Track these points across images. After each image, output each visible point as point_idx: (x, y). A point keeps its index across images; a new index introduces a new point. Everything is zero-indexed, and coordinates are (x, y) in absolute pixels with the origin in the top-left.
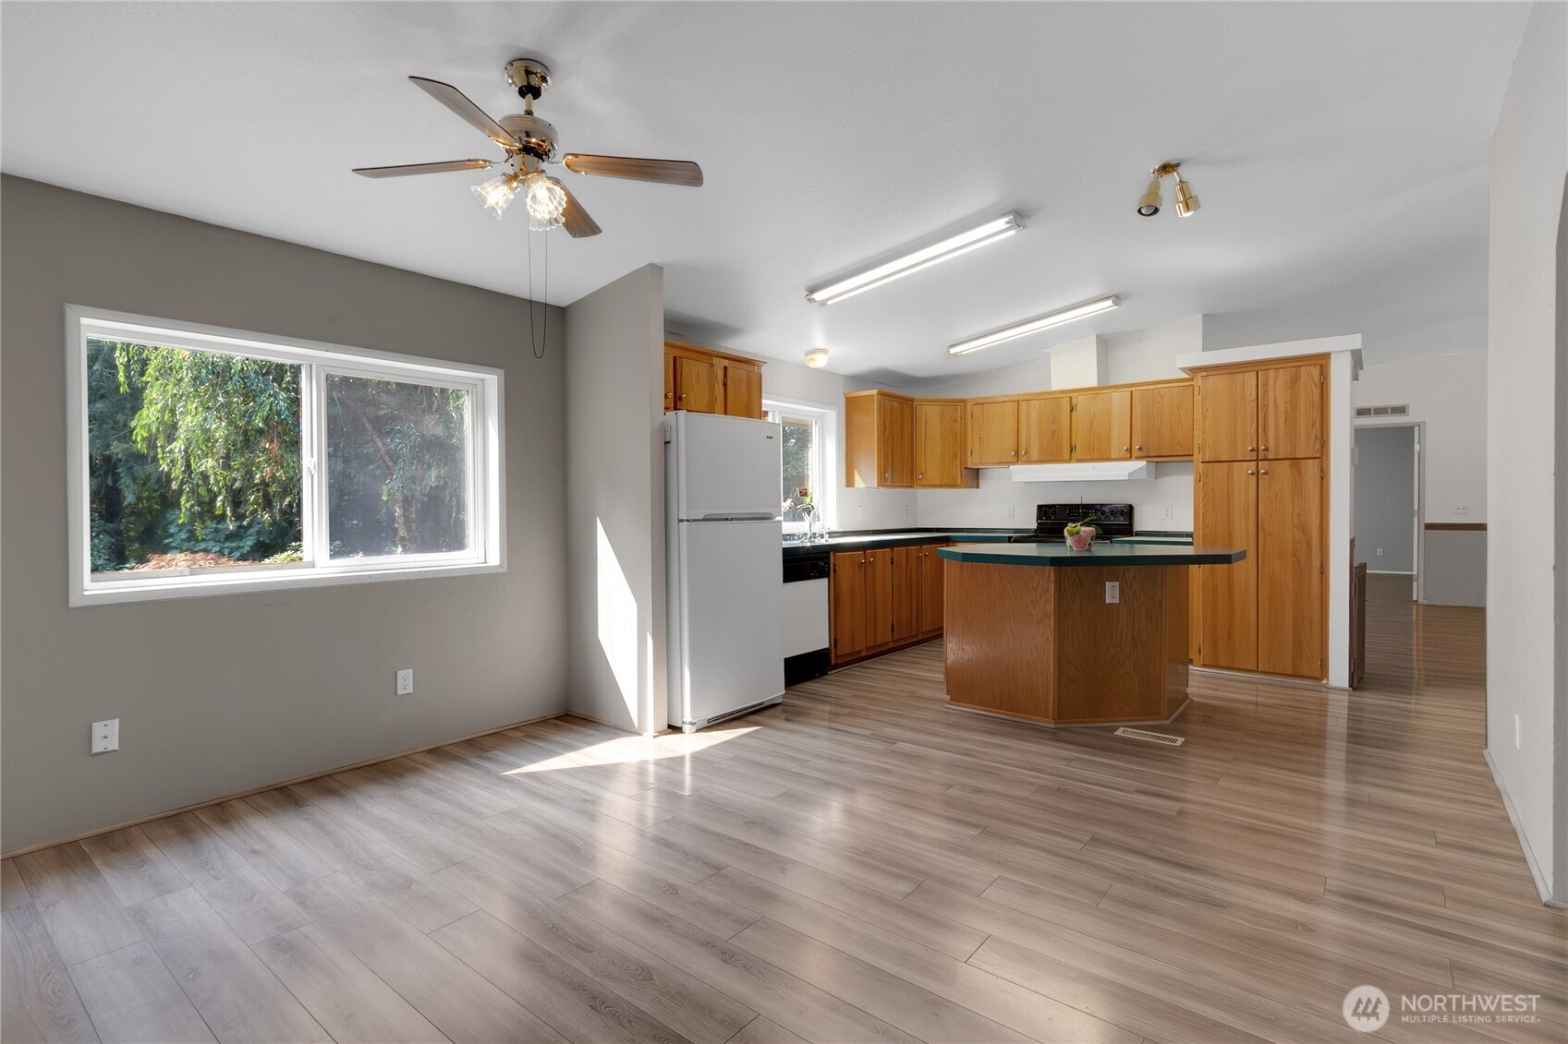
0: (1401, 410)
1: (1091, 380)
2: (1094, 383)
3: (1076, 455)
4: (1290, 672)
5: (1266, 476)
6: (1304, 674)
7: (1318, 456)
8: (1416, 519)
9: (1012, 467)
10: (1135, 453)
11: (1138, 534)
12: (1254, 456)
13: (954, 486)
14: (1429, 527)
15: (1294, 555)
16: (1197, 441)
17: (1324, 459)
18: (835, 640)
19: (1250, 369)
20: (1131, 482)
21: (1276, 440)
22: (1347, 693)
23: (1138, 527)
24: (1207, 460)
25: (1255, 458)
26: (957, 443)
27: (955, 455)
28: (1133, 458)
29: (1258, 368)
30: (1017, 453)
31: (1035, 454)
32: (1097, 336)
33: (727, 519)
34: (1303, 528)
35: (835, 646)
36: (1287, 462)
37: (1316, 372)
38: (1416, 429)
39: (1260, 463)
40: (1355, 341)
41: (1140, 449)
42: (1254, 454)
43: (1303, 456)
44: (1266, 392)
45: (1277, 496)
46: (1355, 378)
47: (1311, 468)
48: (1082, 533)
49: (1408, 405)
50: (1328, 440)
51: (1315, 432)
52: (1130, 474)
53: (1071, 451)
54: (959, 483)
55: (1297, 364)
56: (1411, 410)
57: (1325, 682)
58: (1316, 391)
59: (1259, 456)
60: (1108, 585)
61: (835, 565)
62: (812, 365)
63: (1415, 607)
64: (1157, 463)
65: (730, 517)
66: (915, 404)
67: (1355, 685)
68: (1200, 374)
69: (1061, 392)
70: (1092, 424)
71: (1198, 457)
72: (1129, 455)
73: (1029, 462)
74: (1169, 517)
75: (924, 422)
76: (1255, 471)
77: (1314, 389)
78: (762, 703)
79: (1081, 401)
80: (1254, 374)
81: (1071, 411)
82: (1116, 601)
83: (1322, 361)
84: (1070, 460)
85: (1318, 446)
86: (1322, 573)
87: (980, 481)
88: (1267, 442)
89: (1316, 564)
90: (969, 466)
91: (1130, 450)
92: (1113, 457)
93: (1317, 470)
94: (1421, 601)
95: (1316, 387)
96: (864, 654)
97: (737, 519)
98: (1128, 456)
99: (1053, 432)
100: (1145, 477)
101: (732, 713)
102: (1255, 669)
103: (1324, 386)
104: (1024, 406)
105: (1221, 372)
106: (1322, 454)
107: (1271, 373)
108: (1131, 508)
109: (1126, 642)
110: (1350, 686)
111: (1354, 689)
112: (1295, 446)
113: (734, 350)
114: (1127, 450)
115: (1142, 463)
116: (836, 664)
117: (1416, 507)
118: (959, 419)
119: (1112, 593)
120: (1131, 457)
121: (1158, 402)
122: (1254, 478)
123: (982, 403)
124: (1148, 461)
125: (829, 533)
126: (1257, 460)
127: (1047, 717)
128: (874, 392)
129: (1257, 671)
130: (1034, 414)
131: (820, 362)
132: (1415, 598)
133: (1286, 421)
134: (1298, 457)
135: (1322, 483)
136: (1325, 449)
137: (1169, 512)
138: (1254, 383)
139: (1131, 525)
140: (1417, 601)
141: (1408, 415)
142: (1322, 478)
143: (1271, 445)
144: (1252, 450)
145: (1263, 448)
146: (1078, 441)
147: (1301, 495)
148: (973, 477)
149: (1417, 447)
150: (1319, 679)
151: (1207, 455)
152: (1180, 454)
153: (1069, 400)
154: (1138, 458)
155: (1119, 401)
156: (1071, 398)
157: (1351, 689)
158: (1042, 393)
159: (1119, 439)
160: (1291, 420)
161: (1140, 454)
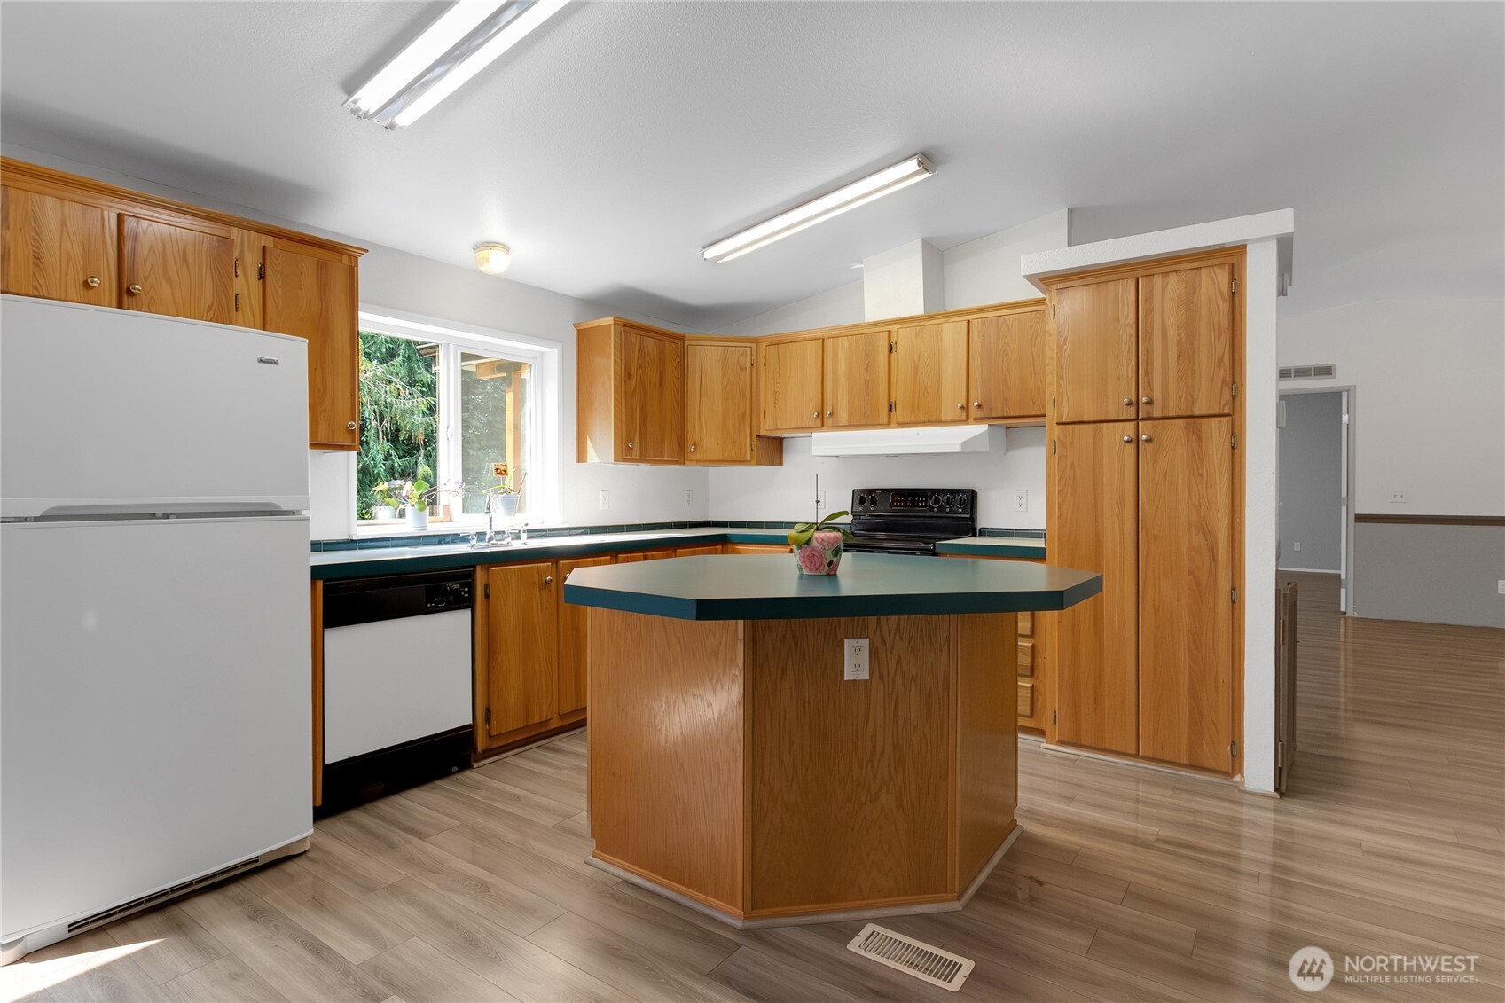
0: (1326, 371)
1: (915, 305)
2: (919, 310)
3: (898, 415)
4: (1185, 760)
5: (1149, 446)
6: (1207, 765)
7: (1226, 411)
8: (1344, 509)
9: (816, 435)
10: (974, 412)
11: (984, 532)
12: (1131, 413)
13: (741, 462)
14: (1360, 519)
15: (1190, 573)
16: (1051, 390)
17: (1236, 417)
18: (488, 711)
19: (1125, 275)
20: (966, 455)
21: (1165, 391)
22: (1270, 803)
23: (983, 521)
24: (1064, 420)
25: (1134, 417)
26: (748, 402)
27: (743, 415)
28: (971, 420)
29: (1139, 273)
30: (821, 414)
31: (843, 416)
32: (923, 240)
33: (153, 516)
34: (1204, 528)
35: (488, 720)
36: (1181, 422)
37: (1223, 277)
38: (1344, 396)
39: (1140, 423)
40: (1282, 221)
41: (979, 406)
42: (1133, 409)
43: (1204, 413)
44: (1149, 311)
45: (1165, 474)
46: (1282, 292)
47: (1216, 431)
48: (815, 543)
49: (1335, 364)
50: (1243, 385)
51: (1222, 373)
52: (964, 444)
53: (890, 411)
54: (748, 458)
55: (1196, 264)
56: (1339, 372)
57: (1237, 778)
58: (1224, 307)
59: (1139, 413)
60: (849, 644)
61: (487, 587)
62: (485, 268)
63: (1343, 621)
64: (1007, 428)
65: (159, 511)
66: (687, 343)
67: (1283, 789)
68: (1056, 286)
69: (877, 324)
70: (916, 369)
71: (1052, 416)
72: (966, 415)
73: (837, 427)
74: (1023, 508)
75: (698, 370)
76: (1133, 436)
77: (1221, 303)
78: (255, 860)
79: (902, 336)
80: (1132, 284)
81: (890, 352)
82: (864, 675)
83: (1231, 257)
84: (888, 424)
85: (1227, 397)
86: (1233, 602)
87: (784, 456)
88: (1152, 390)
89: (1224, 586)
90: (763, 433)
91: (966, 408)
92: (943, 418)
93: (1226, 437)
94: (1350, 613)
95: (1224, 300)
96: (555, 724)
97: (179, 515)
98: (964, 417)
99: (867, 383)
100: (987, 450)
101: (150, 898)
102: (1134, 752)
103: (1237, 298)
104: (829, 343)
105: (1085, 281)
106: (1232, 411)
107: (1158, 280)
108: (972, 494)
109: (882, 753)
110: (1276, 790)
111: (1282, 795)
112: (1192, 397)
113: (328, 232)
114: (962, 407)
115: (983, 428)
116: (484, 752)
117: (1344, 494)
118: (748, 366)
119: (855, 660)
120: (968, 419)
121: (1004, 336)
122: (1132, 447)
123: (777, 343)
124: (989, 425)
125: (529, 531)
126: (1137, 419)
127: (732, 902)
128: (609, 320)
129: (1136, 756)
130: (842, 356)
131: (496, 263)
132: (1343, 609)
133: (1179, 356)
134: (1197, 413)
135: (1233, 454)
136: (1237, 400)
137: (1024, 500)
138: (1132, 297)
139: (973, 519)
140: (1345, 613)
141: (1335, 377)
142: (1233, 448)
143: (1157, 395)
144: (1129, 404)
145: (1144, 399)
146: (899, 396)
147: (1201, 475)
148: (773, 449)
149: (1345, 418)
150: (1229, 774)
151: (1065, 411)
152: (1034, 413)
153: (885, 336)
154: (979, 420)
155: (952, 334)
156: (890, 332)
157: (1277, 795)
158: (853, 327)
159: (952, 394)
160: (1186, 355)
161: (979, 414)
